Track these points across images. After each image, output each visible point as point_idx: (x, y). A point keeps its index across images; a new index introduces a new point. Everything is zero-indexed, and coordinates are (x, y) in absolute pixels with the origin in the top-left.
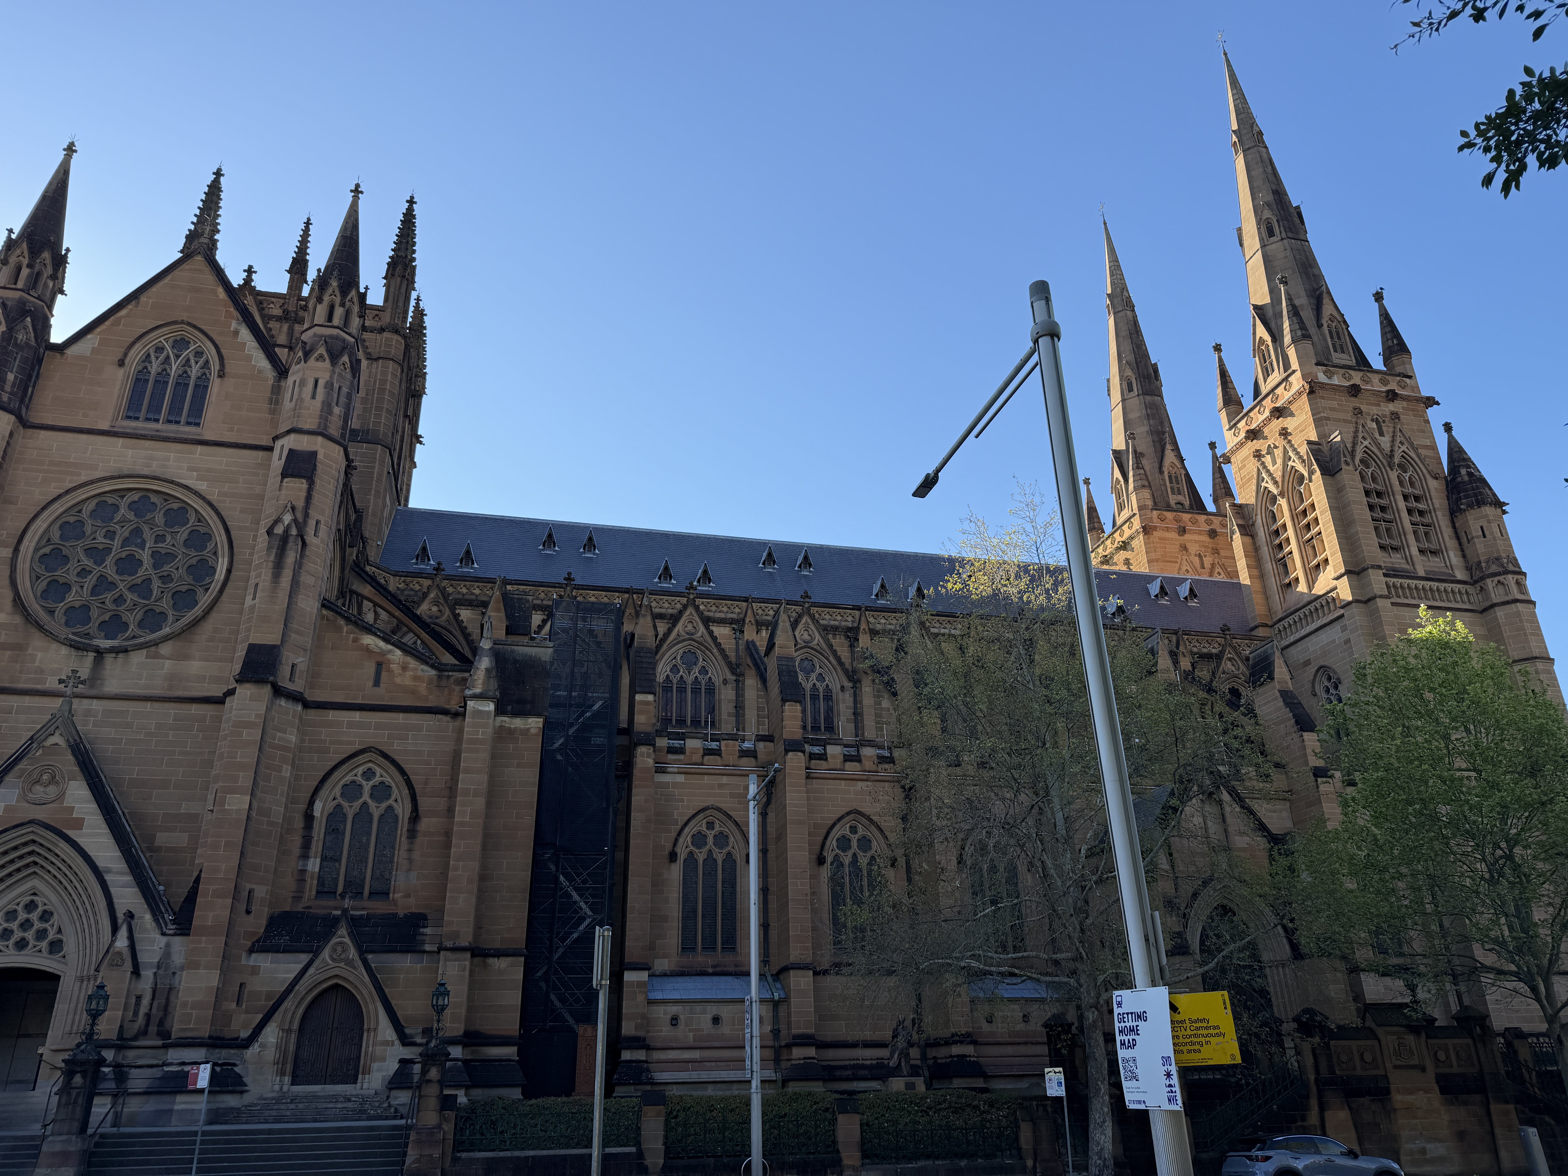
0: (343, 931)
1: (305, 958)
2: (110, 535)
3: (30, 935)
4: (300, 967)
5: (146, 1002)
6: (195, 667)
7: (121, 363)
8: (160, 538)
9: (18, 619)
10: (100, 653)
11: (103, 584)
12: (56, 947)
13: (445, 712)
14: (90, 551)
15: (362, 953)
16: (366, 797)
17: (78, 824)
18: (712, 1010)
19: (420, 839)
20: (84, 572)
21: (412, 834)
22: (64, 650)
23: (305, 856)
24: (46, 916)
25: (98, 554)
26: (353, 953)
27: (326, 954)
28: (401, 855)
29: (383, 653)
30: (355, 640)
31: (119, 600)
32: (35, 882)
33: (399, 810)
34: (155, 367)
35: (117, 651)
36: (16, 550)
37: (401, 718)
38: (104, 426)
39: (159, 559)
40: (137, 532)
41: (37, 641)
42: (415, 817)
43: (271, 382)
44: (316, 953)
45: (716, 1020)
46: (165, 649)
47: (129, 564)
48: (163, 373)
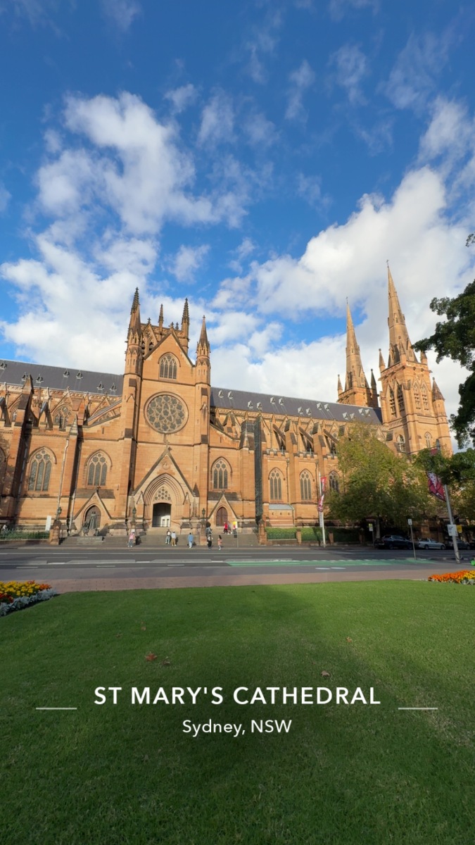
0: (224, 496)
1: (217, 501)
2: (161, 405)
3: (164, 496)
6: (184, 438)
7: (158, 364)
9: (147, 426)
10: (165, 434)
11: (161, 418)
12: (169, 498)
13: (236, 449)
14: (157, 409)
15: (228, 501)
16: (221, 467)
17: (174, 474)
19: (233, 476)
20: (157, 415)
22: (158, 433)
23: (211, 480)
24: (166, 492)
27: (221, 501)
29: (221, 435)
30: (215, 432)
31: (165, 421)
32: (164, 485)
33: (228, 470)
34: (164, 364)
35: (168, 434)
36: (144, 410)
37: (227, 450)
38: (157, 379)
39: (173, 412)
40: (166, 405)
41: (152, 431)
42: (232, 472)
43: (190, 369)
46: (178, 433)
47: (166, 413)
48: (167, 365)
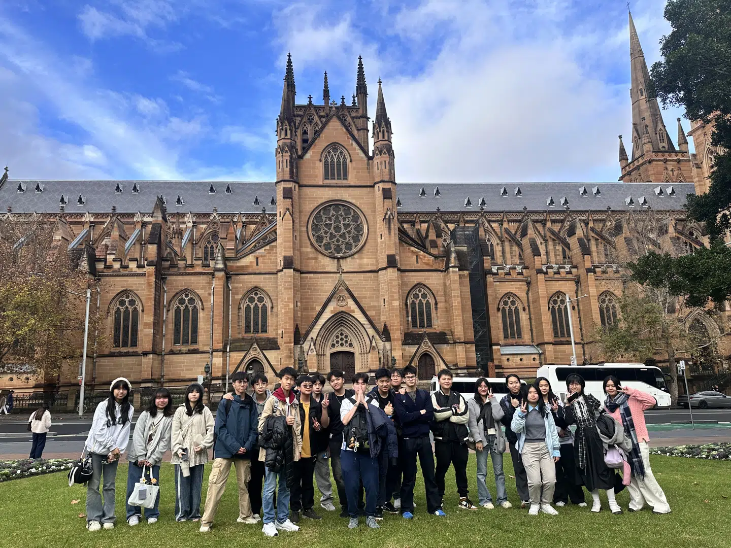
0: (426, 338)
1: (417, 346)
2: (330, 220)
3: (343, 342)
4: (416, 349)
5: (382, 359)
6: (365, 261)
7: (321, 161)
8: (344, 219)
9: (313, 250)
10: (338, 259)
11: (332, 236)
12: (351, 345)
13: (439, 271)
14: (326, 225)
15: (433, 345)
16: (420, 298)
17: (353, 311)
18: (520, 357)
19: (439, 310)
20: (326, 233)
21: (436, 308)
22: (328, 259)
23: (408, 317)
24: (346, 337)
25: (328, 226)
26: (429, 344)
27: (422, 345)
28: (433, 314)
29: (418, 252)
30: (409, 249)
31: (337, 240)
32: (342, 328)
33: (430, 301)
34: (329, 160)
35: (343, 258)
36: (307, 228)
37: (427, 273)
38: (321, 183)
39: (347, 226)
40: (337, 218)
41: (320, 257)
42: (436, 304)
43: (366, 162)
44: (420, 344)
45: (521, 360)
46: (356, 256)
47: (337, 229)
48: (332, 161)
